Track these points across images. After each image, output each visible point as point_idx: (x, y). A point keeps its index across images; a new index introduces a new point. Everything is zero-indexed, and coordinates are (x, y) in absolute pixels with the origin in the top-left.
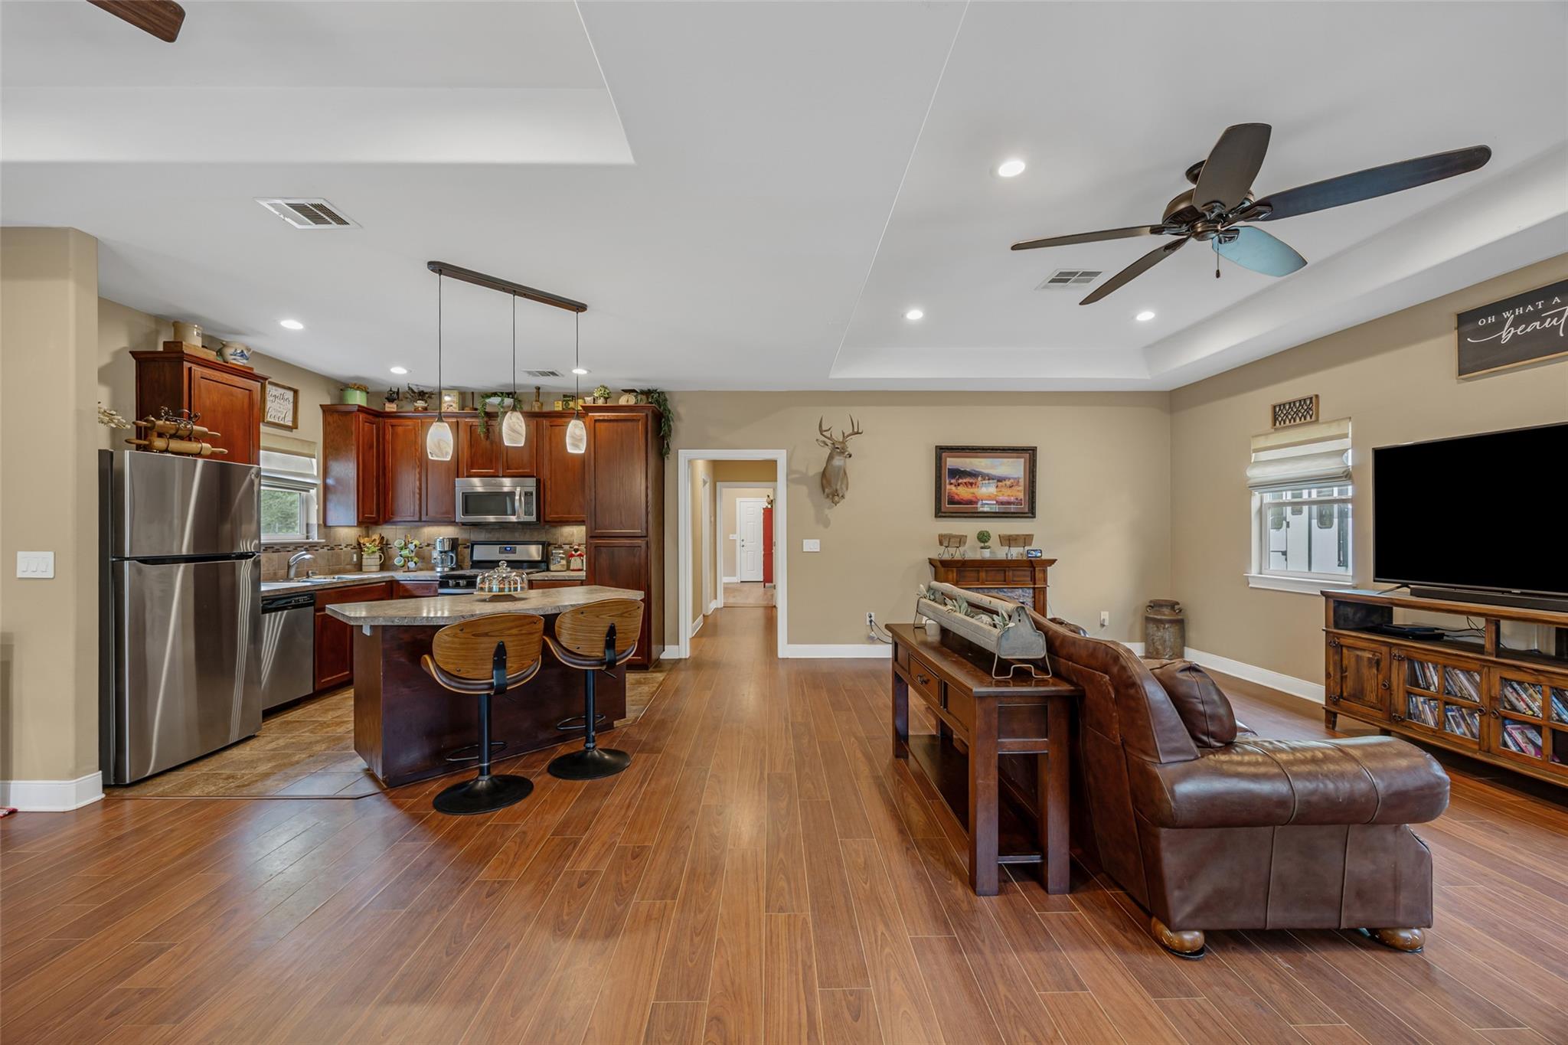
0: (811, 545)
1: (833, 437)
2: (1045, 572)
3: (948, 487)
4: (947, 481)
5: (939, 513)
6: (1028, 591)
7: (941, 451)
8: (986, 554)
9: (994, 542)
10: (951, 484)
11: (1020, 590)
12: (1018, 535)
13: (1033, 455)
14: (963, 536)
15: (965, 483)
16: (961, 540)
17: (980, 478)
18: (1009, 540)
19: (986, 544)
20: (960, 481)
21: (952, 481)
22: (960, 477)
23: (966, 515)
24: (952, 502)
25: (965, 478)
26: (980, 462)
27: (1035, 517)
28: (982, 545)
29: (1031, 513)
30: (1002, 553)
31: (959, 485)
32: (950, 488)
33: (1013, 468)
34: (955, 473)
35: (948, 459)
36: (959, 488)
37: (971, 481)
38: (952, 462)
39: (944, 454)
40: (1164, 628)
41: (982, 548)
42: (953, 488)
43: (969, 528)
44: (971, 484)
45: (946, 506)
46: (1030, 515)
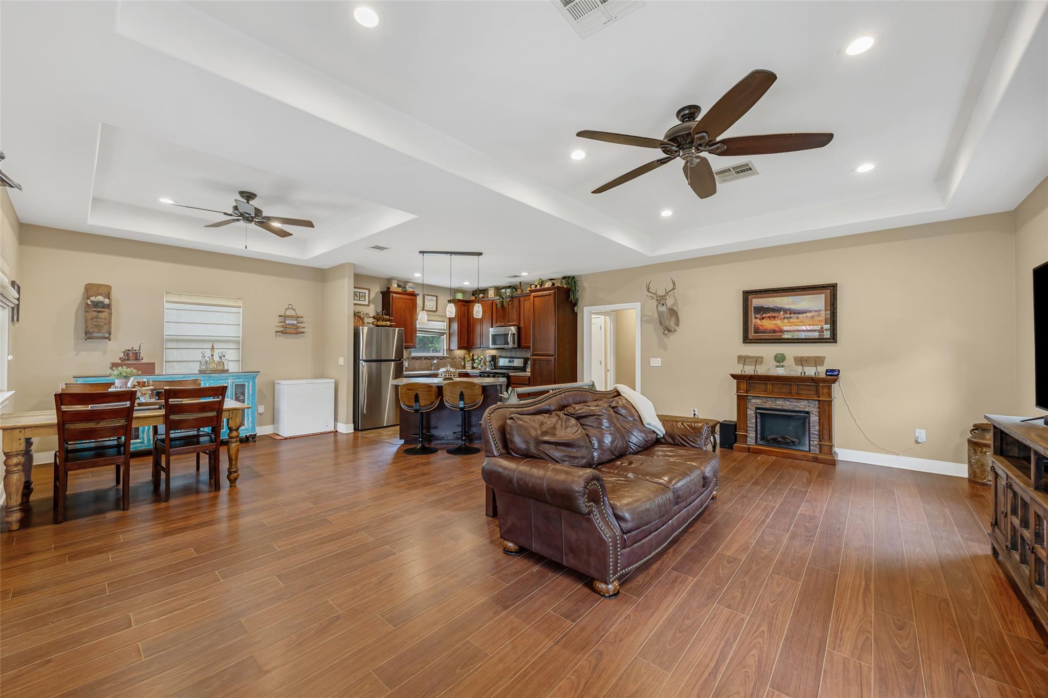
0: (656, 362)
1: (658, 293)
2: (830, 387)
3: (754, 320)
4: (753, 316)
5: (746, 340)
6: (813, 402)
7: (747, 295)
8: (781, 372)
9: (790, 361)
10: (756, 318)
11: (806, 402)
12: (809, 357)
13: (834, 290)
14: (759, 357)
15: (769, 317)
16: (758, 360)
17: (782, 313)
18: (801, 361)
19: (781, 364)
20: (764, 316)
21: (757, 316)
22: (764, 313)
23: (768, 341)
24: (757, 331)
25: (769, 313)
26: (782, 300)
27: (836, 343)
28: (778, 364)
29: (833, 339)
30: (796, 371)
31: (763, 318)
32: (755, 321)
33: (817, 303)
34: (760, 310)
35: (753, 300)
36: (763, 321)
37: (773, 315)
38: (756, 302)
39: (749, 296)
41: (777, 367)
42: (758, 321)
43: (767, 351)
44: (774, 317)
45: (752, 335)
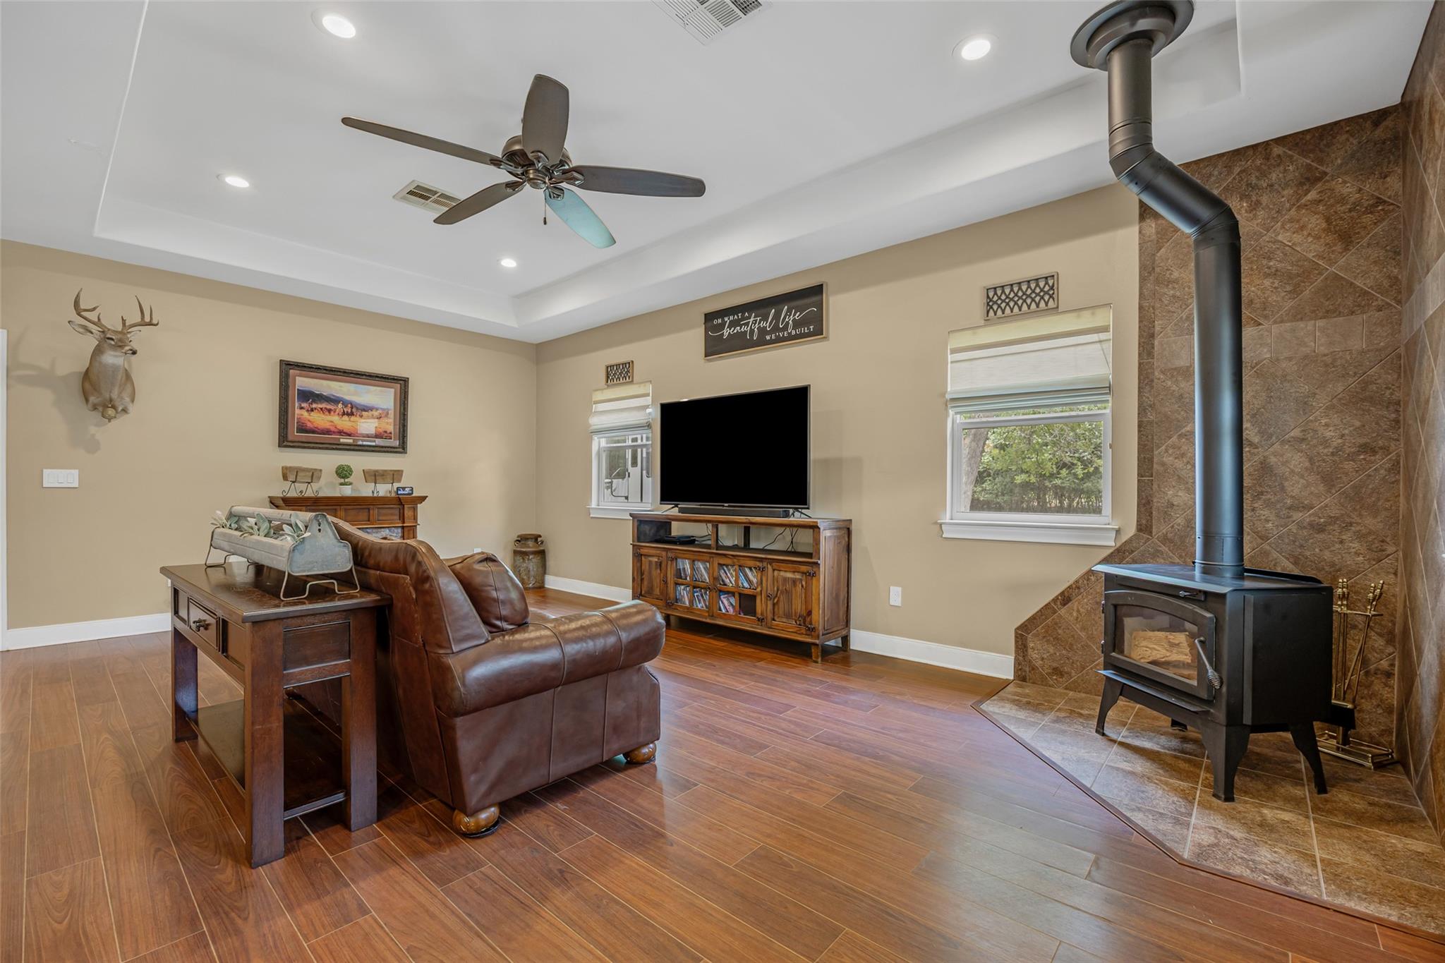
1: (103, 322)
2: (415, 510)
3: (297, 411)
4: (297, 405)
5: (284, 441)
6: (396, 530)
7: (287, 367)
8: (347, 491)
9: (357, 477)
10: (302, 408)
11: (387, 530)
12: (386, 471)
13: (405, 386)
14: (316, 470)
15: (321, 409)
16: (314, 475)
17: (340, 405)
18: (374, 476)
19: (346, 480)
20: (314, 406)
21: (303, 405)
22: (314, 401)
23: (321, 446)
24: (303, 429)
25: (321, 403)
26: (341, 387)
27: (406, 453)
28: (342, 480)
29: (402, 448)
30: (367, 490)
31: (312, 410)
32: (300, 413)
33: (383, 398)
34: (306, 396)
35: (297, 378)
36: (312, 414)
37: (329, 407)
38: (303, 382)
39: (291, 371)
40: (528, 559)
41: (341, 484)
42: (305, 414)
43: (326, 461)
44: (329, 411)
45: (294, 434)
46: (401, 450)
